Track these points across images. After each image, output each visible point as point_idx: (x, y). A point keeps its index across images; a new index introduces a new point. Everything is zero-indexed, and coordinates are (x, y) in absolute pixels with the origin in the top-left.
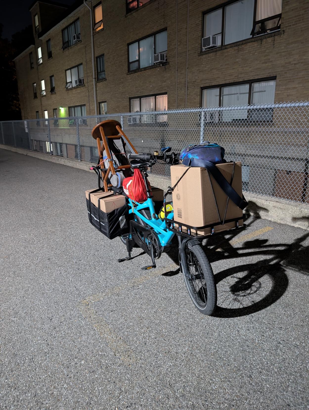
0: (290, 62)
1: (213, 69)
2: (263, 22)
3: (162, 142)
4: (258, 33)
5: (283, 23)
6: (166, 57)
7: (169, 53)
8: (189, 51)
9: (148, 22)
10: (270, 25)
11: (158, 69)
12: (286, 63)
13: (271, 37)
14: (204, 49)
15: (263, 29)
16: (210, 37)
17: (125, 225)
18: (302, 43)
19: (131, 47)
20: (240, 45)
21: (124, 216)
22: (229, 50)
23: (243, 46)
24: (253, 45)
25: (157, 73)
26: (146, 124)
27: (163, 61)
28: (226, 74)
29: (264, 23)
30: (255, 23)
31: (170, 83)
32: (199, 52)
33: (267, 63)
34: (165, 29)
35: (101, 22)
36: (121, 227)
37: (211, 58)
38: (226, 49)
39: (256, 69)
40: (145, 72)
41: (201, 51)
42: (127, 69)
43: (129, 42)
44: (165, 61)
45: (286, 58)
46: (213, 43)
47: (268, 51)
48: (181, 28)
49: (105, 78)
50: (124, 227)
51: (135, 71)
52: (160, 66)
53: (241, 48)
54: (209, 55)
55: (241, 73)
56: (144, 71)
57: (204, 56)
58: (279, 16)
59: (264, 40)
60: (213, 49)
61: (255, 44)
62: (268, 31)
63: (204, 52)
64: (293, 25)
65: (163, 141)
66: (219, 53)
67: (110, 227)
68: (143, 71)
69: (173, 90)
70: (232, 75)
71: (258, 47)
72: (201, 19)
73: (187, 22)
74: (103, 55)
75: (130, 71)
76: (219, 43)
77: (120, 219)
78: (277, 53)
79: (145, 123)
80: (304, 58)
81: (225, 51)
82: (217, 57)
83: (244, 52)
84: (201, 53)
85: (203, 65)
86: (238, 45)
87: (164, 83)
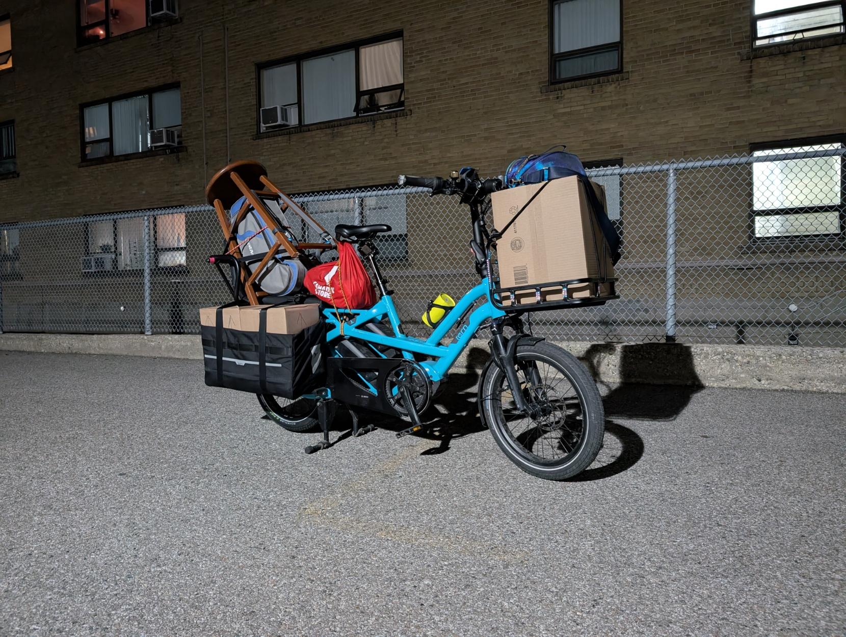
0: (426, 161)
1: (284, 164)
2: (372, 93)
3: (174, 307)
4: (366, 110)
5: (408, 98)
6: (179, 136)
7: (186, 131)
8: (231, 129)
9: (134, 69)
10: (384, 99)
11: (162, 159)
12: (419, 162)
13: (390, 118)
14: (263, 127)
15: (373, 105)
16: (276, 108)
17: (319, 367)
18: (443, 131)
19: (89, 113)
20: (335, 127)
21: (320, 345)
22: (314, 133)
23: (342, 129)
24: (360, 129)
25: (158, 166)
26: (129, 270)
27: (173, 144)
28: (311, 175)
29: (374, 95)
30: (359, 94)
31: (190, 186)
32: (253, 132)
33: (387, 160)
34: (175, 86)
35: (9, 55)
36: (314, 370)
37: (280, 145)
38: (309, 131)
39: (369, 169)
40: (127, 164)
41: (257, 131)
42: (80, 155)
43: (84, 101)
44: (176, 144)
45: (419, 154)
46: (283, 119)
47: (386, 140)
48: (213, 87)
49: (15, 172)
50: (318, 372)
51: (101, 161)
52: (166, 154)
53: (337, 132)
54: (276, 139)
55: (342, 175)
56: (126, 162)
57: (265, 140)
58: (400, 87)
59: (379, 122)
60: (283, 130)
61: (364, 128)
62: (383, 109)
63: (263, 133)
64: (425, 103)
65: (176, 305)
66: (294, 138)
67: (296, 369)
68: (122, 162)
69: (198, 201)
70: (324, 177)
71: (369, 132)
72: (253, 75)
73: (225, 78)
74: (11, 122)
75: (85, 161)
76: (293, 120)
77: (313, 352)
78: (403, 145)
79: (128, 268)
80: (449, 155)
81: (309, 134)
82: (292, 143)
83: (345, 139)
84: (257, 134)
85: (265, 156)
86: (332, 127)
87: (176, 188)
